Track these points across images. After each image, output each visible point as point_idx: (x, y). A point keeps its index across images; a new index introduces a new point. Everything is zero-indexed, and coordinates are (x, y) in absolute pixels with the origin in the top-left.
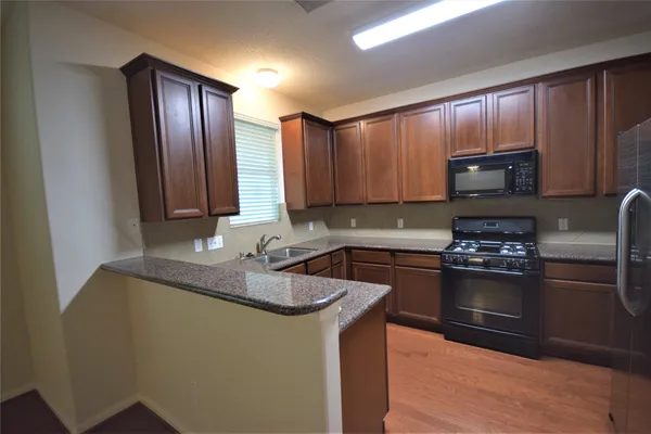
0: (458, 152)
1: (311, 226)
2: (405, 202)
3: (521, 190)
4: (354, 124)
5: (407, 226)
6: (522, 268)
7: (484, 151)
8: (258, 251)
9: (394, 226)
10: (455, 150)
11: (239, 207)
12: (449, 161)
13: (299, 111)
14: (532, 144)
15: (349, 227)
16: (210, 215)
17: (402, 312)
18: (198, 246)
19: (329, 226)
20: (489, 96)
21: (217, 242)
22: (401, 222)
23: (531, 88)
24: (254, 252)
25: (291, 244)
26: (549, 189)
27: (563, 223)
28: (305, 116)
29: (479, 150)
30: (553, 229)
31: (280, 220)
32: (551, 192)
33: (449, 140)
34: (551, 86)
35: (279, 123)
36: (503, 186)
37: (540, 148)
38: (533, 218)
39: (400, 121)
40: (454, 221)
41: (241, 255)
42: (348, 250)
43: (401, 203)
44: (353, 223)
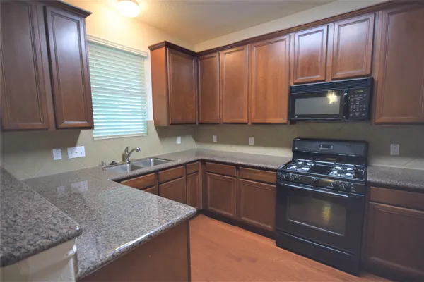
0: (300, 79)
1: (179, 140)
2: (253, 123)
3: (354, 116)
4: (214, 55)
5: (257, 144)
6: (347, 190)
7: (323, 78)
8: (124, 160)
9: (246, 143)
10: (297, 78)
11: (93, 123)
12: (291, 88)
13: (163, 41)
14: (368, 72)
15: (211, 142)
16: (57, 127)
17: (243, 218)
18: (57, 155)
19: (197, 140)
20: (331, 25)
21: (79, 151)
22: (252, 140)
23: (371, 17)
24: (119, 160)
25: (156, 155)
26: (382, 116)
27: (395, 149)
28: (168, 45)
29: (318, 77)
30: (385, 153)
31: (147, 134)
32: (384, 119)
33: (292, 68)
34: (391, 14)
35: (149, 52)
36: (338, 112)
37: (376, 76)
38: (366, 143)
39: (251, 50)
40: (294, 141)
41: (103, 164)
42: (203, 162)
43: (250, 124)
44: (215, 138)
